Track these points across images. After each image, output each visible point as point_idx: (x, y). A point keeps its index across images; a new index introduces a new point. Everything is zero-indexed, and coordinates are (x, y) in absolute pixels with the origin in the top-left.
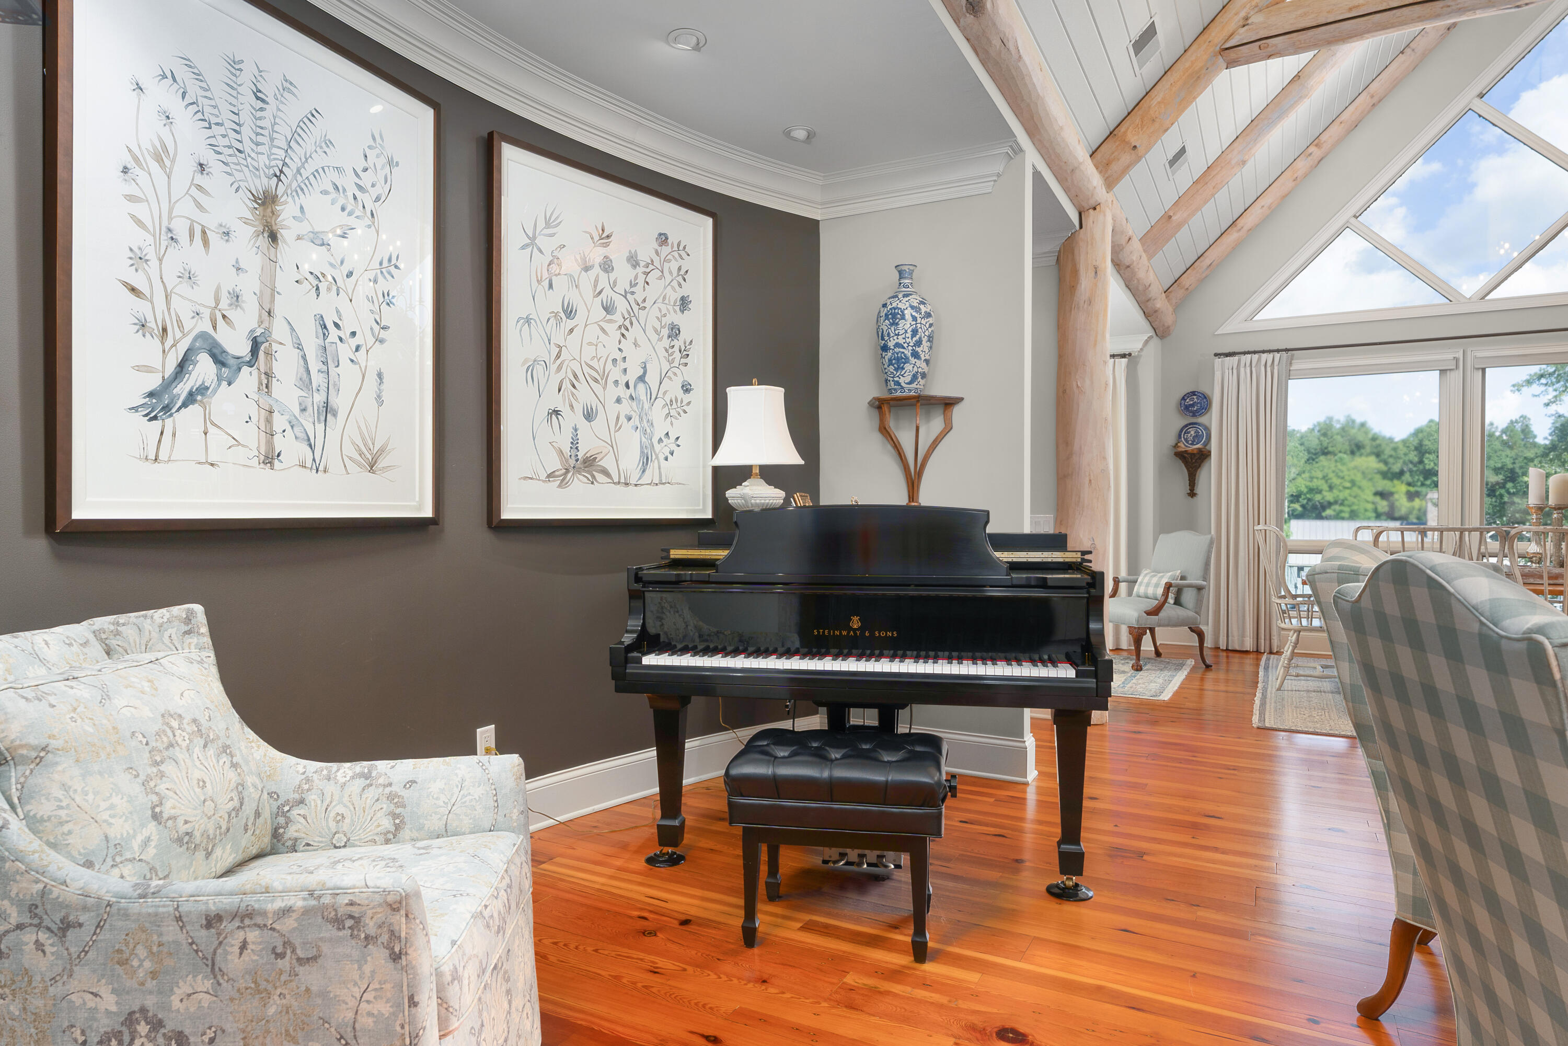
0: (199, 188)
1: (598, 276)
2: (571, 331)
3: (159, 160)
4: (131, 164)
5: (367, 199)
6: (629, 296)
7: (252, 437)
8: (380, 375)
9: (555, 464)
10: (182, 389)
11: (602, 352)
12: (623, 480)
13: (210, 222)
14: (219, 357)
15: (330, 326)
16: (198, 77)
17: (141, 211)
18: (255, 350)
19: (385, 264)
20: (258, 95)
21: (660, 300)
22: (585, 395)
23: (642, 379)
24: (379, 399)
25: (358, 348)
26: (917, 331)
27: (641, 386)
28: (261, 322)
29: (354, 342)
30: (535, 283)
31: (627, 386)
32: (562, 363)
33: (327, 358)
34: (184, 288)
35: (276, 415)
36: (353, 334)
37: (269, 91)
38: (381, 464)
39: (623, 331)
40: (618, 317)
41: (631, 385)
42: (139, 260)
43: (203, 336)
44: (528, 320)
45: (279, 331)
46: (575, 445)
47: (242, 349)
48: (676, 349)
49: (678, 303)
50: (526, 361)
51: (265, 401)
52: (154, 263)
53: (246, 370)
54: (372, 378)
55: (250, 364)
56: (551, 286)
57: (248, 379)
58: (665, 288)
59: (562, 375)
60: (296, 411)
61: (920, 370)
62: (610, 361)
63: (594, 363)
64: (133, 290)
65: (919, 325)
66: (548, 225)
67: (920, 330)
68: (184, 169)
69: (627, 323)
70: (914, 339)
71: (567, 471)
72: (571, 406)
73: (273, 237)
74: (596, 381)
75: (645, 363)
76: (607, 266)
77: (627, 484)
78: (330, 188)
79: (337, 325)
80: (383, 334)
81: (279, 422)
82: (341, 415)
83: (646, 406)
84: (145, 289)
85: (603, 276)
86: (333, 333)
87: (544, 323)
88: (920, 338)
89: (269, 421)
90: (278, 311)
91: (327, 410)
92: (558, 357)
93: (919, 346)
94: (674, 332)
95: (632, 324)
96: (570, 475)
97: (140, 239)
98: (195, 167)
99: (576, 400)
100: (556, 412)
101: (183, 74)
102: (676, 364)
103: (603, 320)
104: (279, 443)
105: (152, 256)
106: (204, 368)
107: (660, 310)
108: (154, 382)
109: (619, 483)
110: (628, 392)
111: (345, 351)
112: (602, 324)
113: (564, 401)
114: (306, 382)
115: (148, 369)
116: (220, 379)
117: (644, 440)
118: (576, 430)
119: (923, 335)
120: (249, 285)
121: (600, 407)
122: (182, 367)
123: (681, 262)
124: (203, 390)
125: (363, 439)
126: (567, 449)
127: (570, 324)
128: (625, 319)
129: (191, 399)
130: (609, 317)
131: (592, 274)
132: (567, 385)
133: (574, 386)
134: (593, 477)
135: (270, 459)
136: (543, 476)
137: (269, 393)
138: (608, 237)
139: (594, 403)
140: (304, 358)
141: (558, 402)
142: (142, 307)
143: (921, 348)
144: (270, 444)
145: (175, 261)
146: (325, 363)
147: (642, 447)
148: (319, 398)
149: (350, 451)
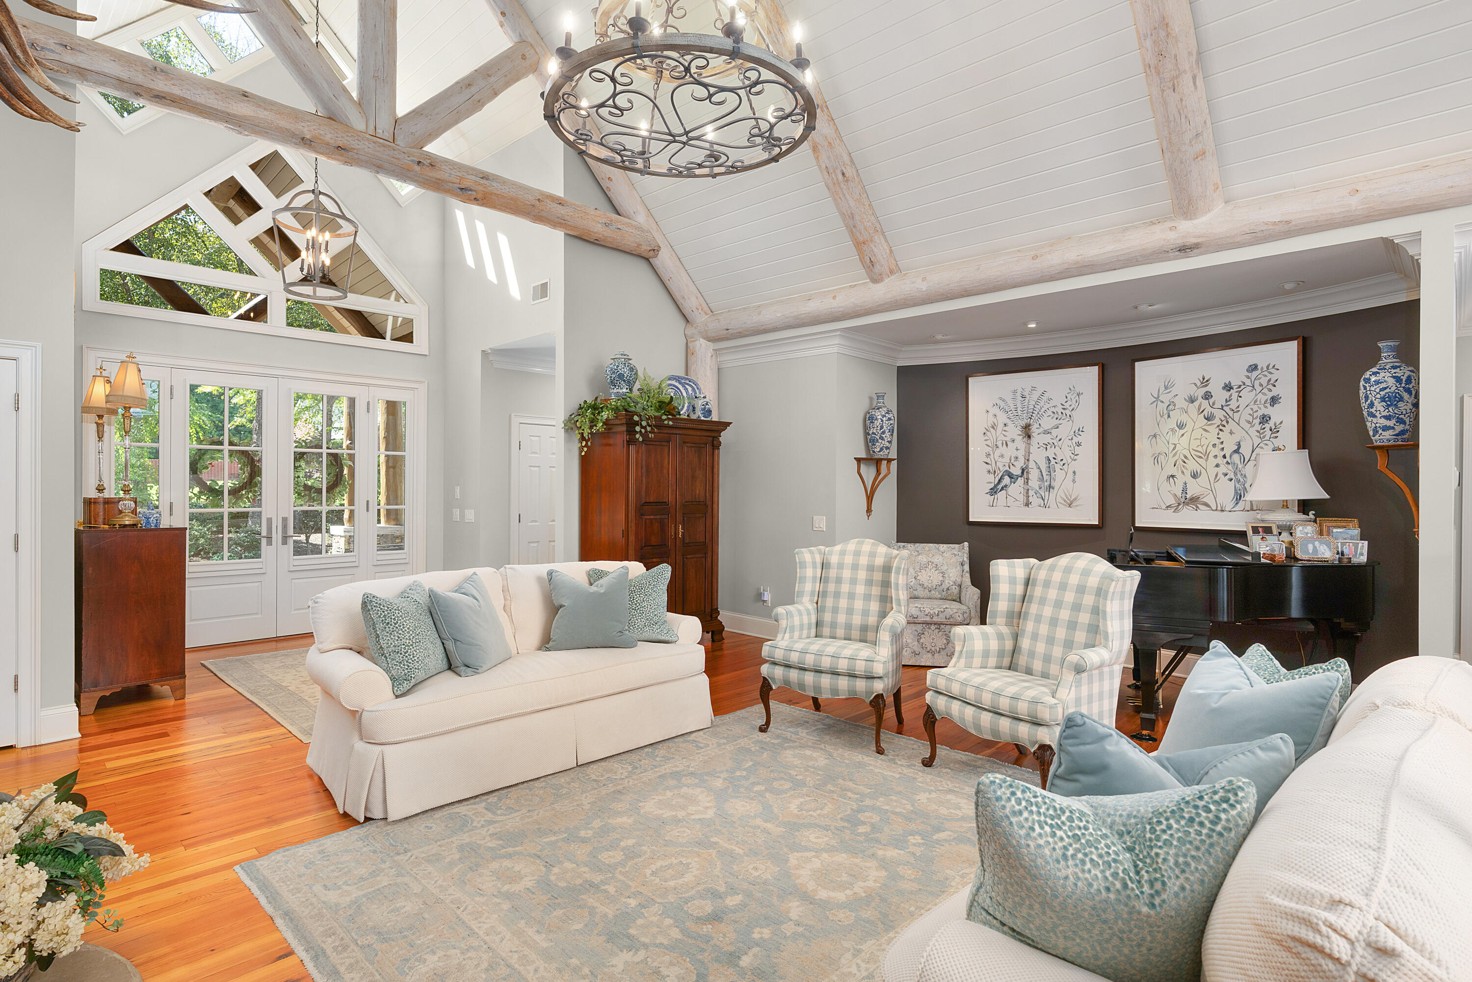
0: (1005, 431)
1: (1201, 403)
2: (1183, 435)
3: (993, 428)
4: (985, 431)
5: (1068, 413)
6: (1224, 408)
7: (1022, 498)
8: (1074, 472)
9: (1172, 501)
10: (1000, 487)
11: (1204, 441)
12: (1219, 508)
13: (1008, 439)
14: (1011, 476)
15: (1051, 459)
16: (1004, 400)
17: (988, 443)
18: (1023, 473)
19: (1077, 431)
20: (1023, 397)
21: (1253, 403)
22: (1192, 465)
23: (1237, 451)
24: (1074, 481)
25: (1064, 465)
26: (1368, 397)
27: (1236, 457)
28: (1025, 463)
29: (1062, 463)
30: (1159, 418)
31: (1224, 457)
32: (1176, 452)
33: (1049, 471)
34: (1000, 459)
35: (1030, 491)
36: (1062, 460)
37: (1026, 394)
38: (1074, 504)
39: (1221, 427)
40: (1217, 421)
41: (1228, 456)
42: (988, 455)
43: (1006, 471)
44: (1155, 436)
45: (1032, 464)
46: (1185, 491)
47: (1019, 472)
48: (1268, 429)
49: (1269, 401)
50: (1154, 454)
51: (1026, 487)
52: (992, 455)
53: (1020, 478)
54: (1070, 474)
55: (1021, 477)
56: (1169, 416)
57: (1020, 481)
58: (1256, 395)
59: (1176, 457)
60: (1038, 489)
61: (1378, 425)
62: (1211, 445)
63: (1200, 449)
64: (987, 463)
65: (1369, 392)
66: (1166, 388)
67: (1370, 396)
68: (1000, 427)
69: (1224, 423)
70: (1367, 403)
71: (1179, 504)
72: (1183, 472)
73: (1029, 437)
74: (1200, 457)
75: (1239, 442)
76: (1207, 396)
77: (1222, 511)
78: (1051, 414)
79: (1054, 458)
80: (1076, 457)
81: (1031, 493)
82: (1056, 489)
83: (1240, 466)
84: (990, 462)
85: (1205, 403)
86: (1053, 461)
87: (1165, 435)
88: (1372, 401)
89: (1027, 493)
90: (1031, 459)
91: (1050, 487)
92: (1174, 449)
93: (1372, 408)
94: (1265, 419)
95: (1228, 422)
96: (1180, 507)
97: (989, 449)
98: (1003, 425)
99: (1187, 469)
100: (1173, 476)
101: (1000, 402)
102: (1267, 438)
103: (1206, 425)
104: (1031, 499)
105: (991, 453)
106: (1007, 480)
107: (1252, 409)
108: (992, 486)
109: (1216, 510)
110: (1225, 460)
111: (1058, 467)
112: (1205, 427)
113: (1178, 470)
114: (1041, 479)
115: (991, 483)
116: (1011, 482)
117: (1237, 485)
118: (1186, 484)
119: (1374, 399)
120: (1021, 454)
121: (1203, 471)
122: (1000, 481)
123: (1269, 376)
124: (1006, 486)
125: (1066, 496)
126: (1179, 494)
127: (1182, 432)
128: (1222, 421)
129: (1002, 489)
130: (1209, 423)
131: (1196, 404)
132: (1180, 462)
133: (1184, 462)
134: (1197, 507)
135: (1027, 504)
136: (1164, 507)
137: (1027, 484)
138: (1207, 381)
139: (1199, 469)
140: (1041, 471)
141: (1173, 471)
142: (989, 467)
143: (1375, 409)
144: (1028, 500)
145: (998, 453)
146: (1050, 472)
147: (1235, 489)
148: (1046, 484)
149: (1059, 500)
